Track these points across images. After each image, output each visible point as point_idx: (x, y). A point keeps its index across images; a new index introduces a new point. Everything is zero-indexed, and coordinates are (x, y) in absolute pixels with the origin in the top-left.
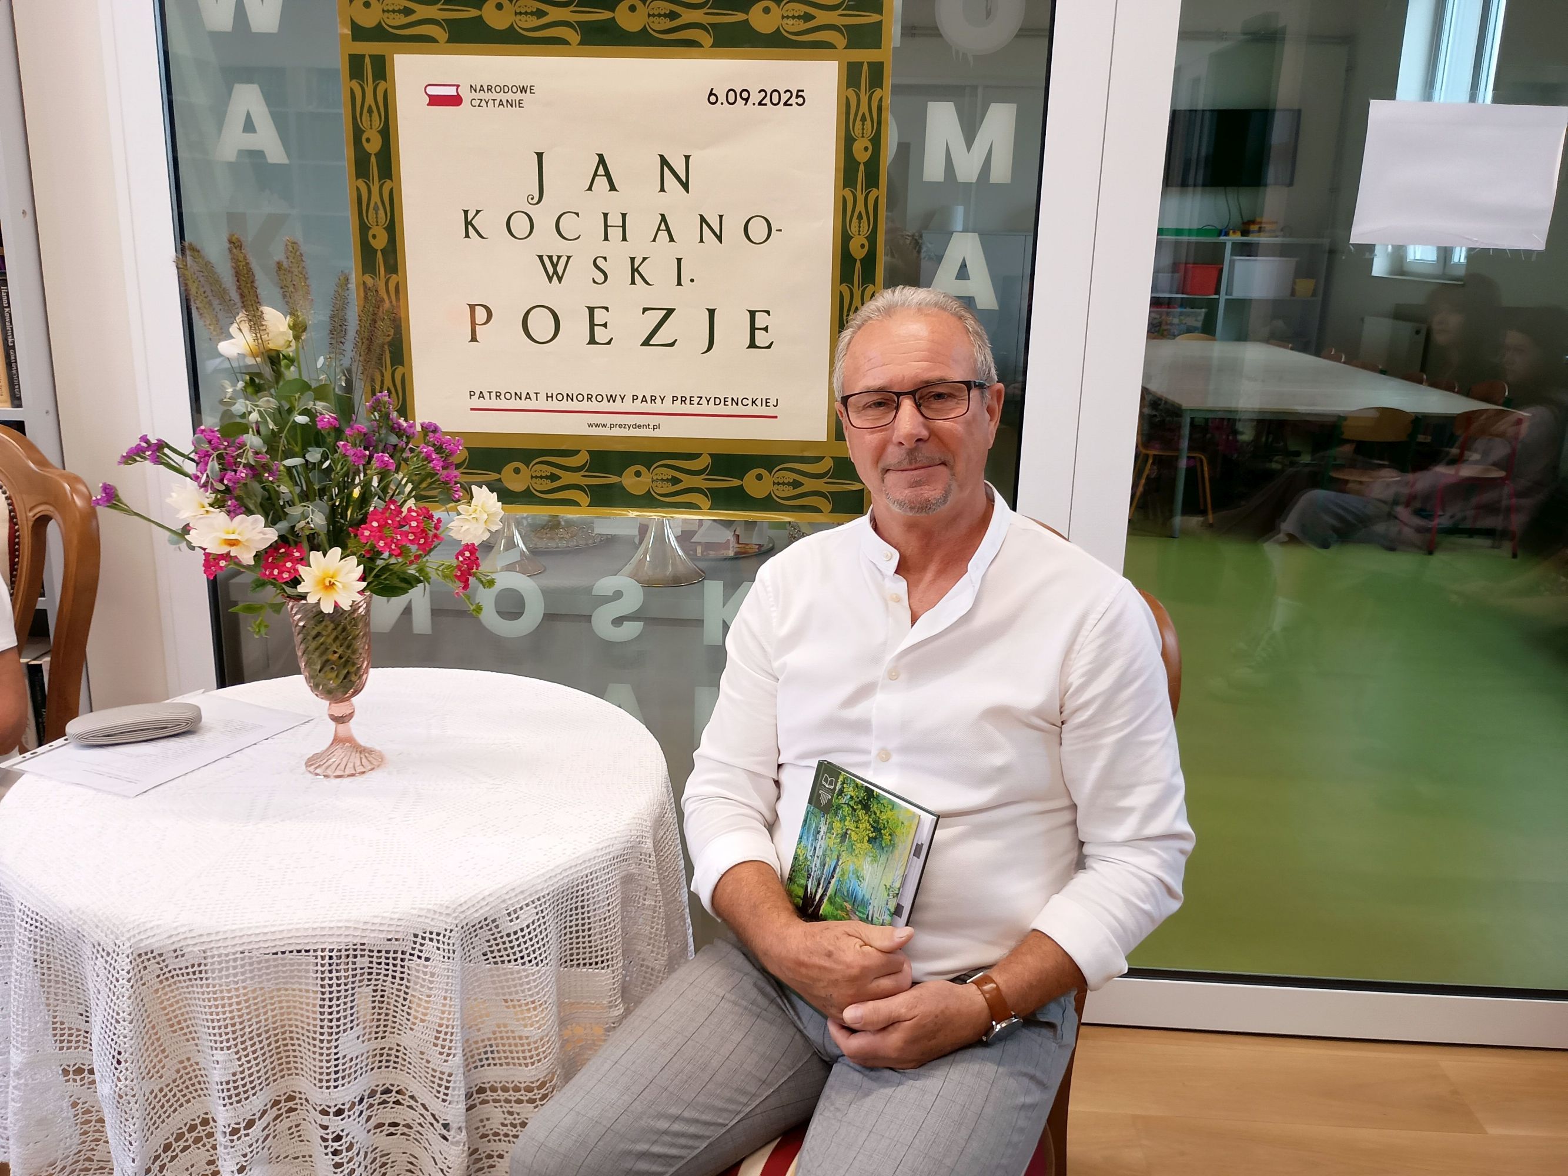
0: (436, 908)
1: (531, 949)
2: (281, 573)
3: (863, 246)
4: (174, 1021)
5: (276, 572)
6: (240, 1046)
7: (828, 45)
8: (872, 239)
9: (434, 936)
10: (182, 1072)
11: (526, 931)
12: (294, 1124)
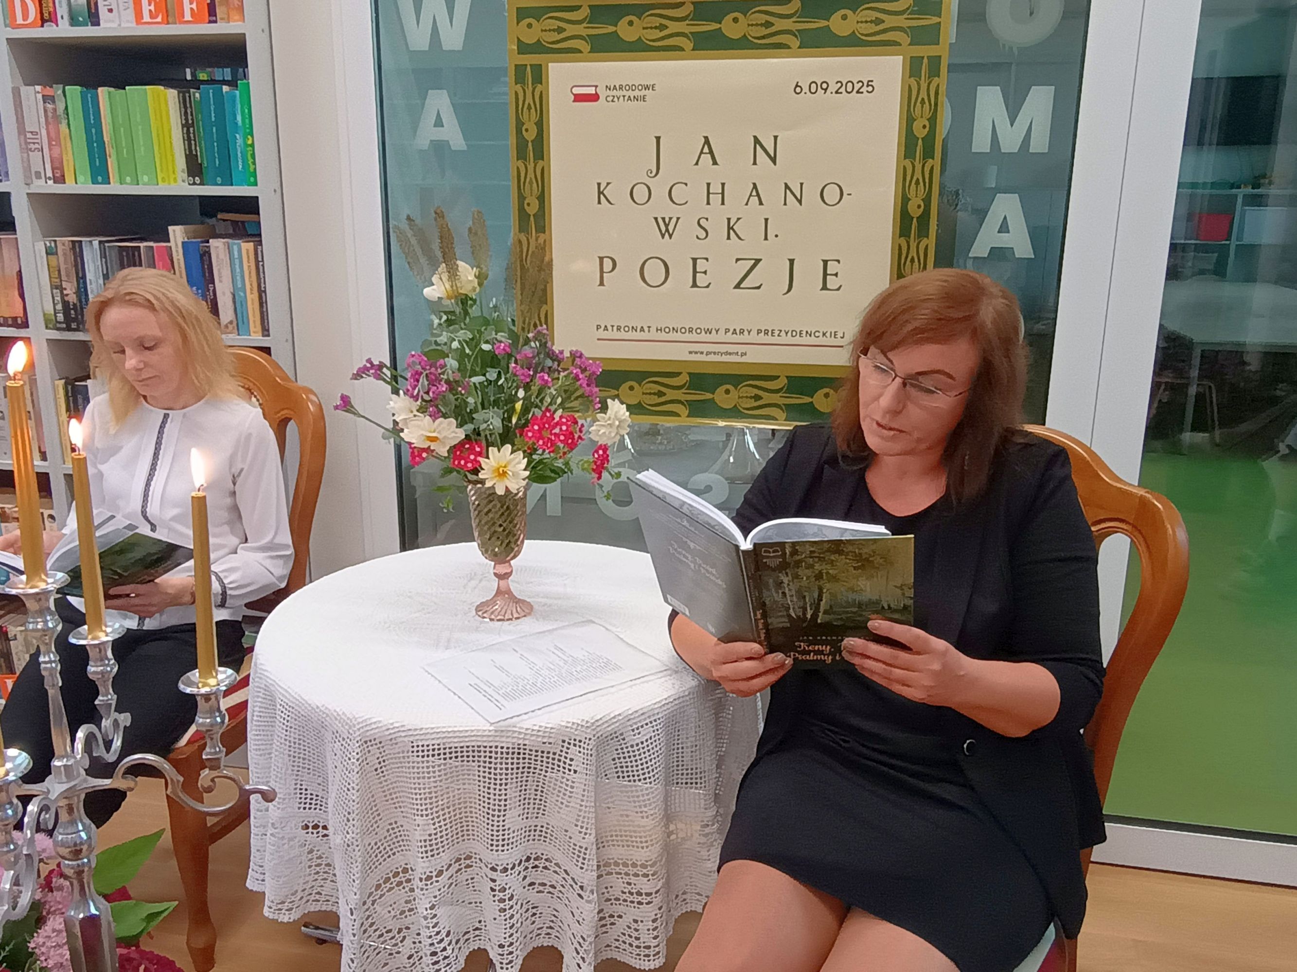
0: (579, 722)
1: (648, 758)
2: (466, 463)
3: (919, 207)
4: (387, 793)
5: (462, 462)
6: (435, 815)
7: (896, 43)
8: (927, 201)
9: (577, 742)
10: (391, 831)
11: (645, 744)
12: (469, 877)
